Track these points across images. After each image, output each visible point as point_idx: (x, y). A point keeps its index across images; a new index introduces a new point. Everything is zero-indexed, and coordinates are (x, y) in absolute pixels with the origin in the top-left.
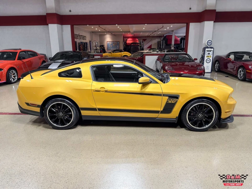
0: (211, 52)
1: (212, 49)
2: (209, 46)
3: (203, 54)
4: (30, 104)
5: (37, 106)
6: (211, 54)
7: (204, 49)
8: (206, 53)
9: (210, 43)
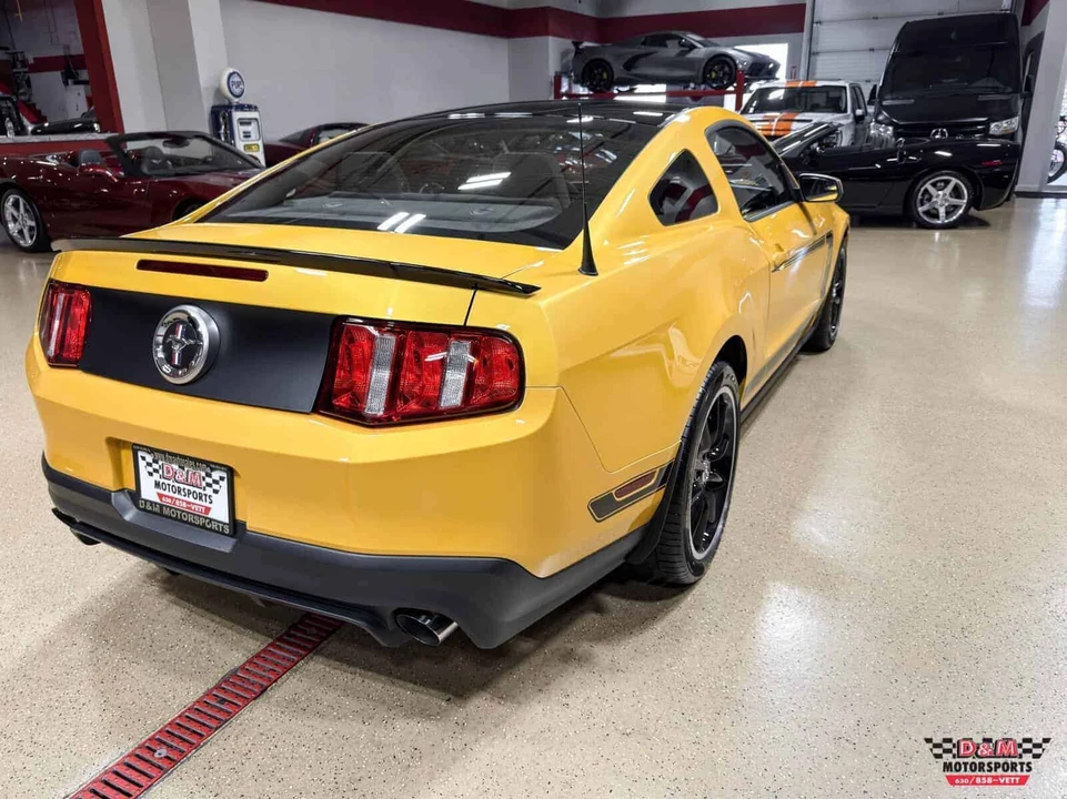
0: (254, 124)
1: (254, 115)
2: (236, 100)
3: (226, 138)
4: (620, 492)
5: (653, 481)
6: (254, 135)
7: (221, 114)
8: (239, 130)
9: (238, 85)
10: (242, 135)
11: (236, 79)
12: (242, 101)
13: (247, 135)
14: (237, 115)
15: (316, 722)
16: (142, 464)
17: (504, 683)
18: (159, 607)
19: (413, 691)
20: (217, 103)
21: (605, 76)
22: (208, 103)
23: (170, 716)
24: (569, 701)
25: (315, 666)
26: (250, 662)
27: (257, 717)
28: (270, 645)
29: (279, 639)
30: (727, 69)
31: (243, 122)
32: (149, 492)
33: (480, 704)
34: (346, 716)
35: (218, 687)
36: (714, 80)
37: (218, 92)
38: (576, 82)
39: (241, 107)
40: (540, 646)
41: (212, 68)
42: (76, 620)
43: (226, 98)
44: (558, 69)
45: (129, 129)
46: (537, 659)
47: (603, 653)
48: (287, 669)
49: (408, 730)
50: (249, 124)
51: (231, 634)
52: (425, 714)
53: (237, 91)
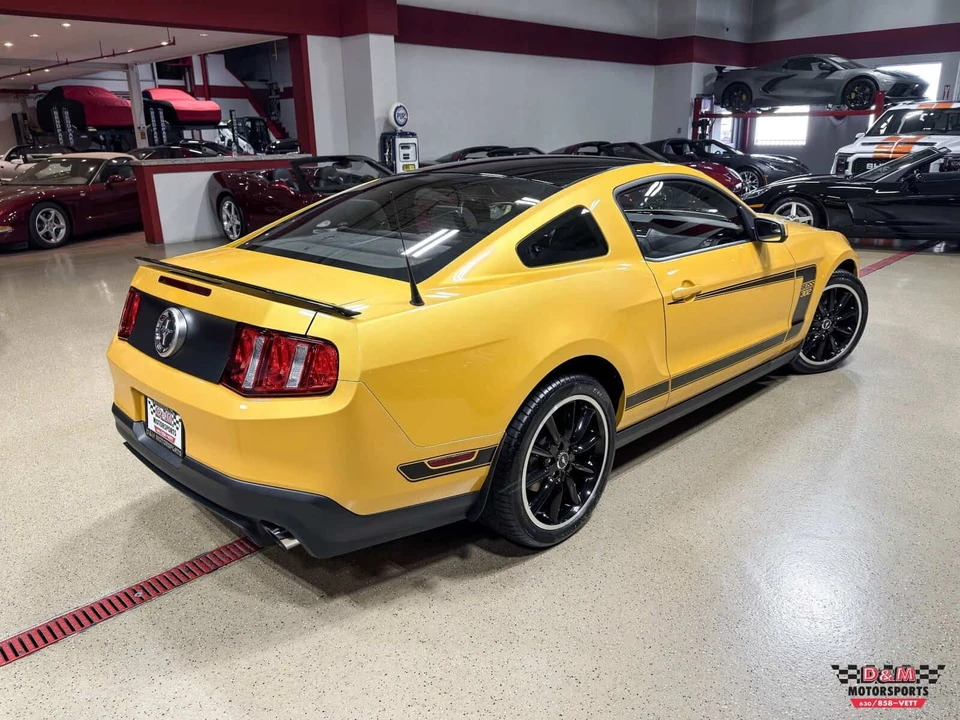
0: (412, 148)
1: (413, 140)
2: (400, 128)
3: (389, 159)
4: (433, 463)
5: (473, 459)
6: (412, 157)
7: (387, 140)
8: (400, 153)
9: (402, 116)
10: (402, 157)
11: (401, 111)
12: (405, 129)
13: (406, 157)
14: (399, 141)
15: (234, 595)
16: (149, 406)
17: (364, 593)
18: (185, 506)
19: (303, 586)
20: (387, 131)
21: (744, 97)
22: (379, 131)
23: (155, 573)
24: (399, 613)
25: (255, 560)
26: (218, 550)
27: (205, 584)
28: (236, 542)
29: (243, 539)
30: (868, 90)
31: (405, 146)
32: (151, 425)
33: (341, 603)
34: (253, 594)
35: (191, 562)
36: (852, 101)
37: (387, 122)
38: (716, 104)
39: (404, 135)
40: (405, 573)
41: (384, 103)
42: (133, 506)
43: (393, 126)
44: (700, 92)
45: (320, 153)
46: (396, 581)
47: (445, 586)
48: (238, 558)
49: (287, 610)
50: (408, 148)
51: (217, 531)
52: (302, 602)
53: (401, 121)
